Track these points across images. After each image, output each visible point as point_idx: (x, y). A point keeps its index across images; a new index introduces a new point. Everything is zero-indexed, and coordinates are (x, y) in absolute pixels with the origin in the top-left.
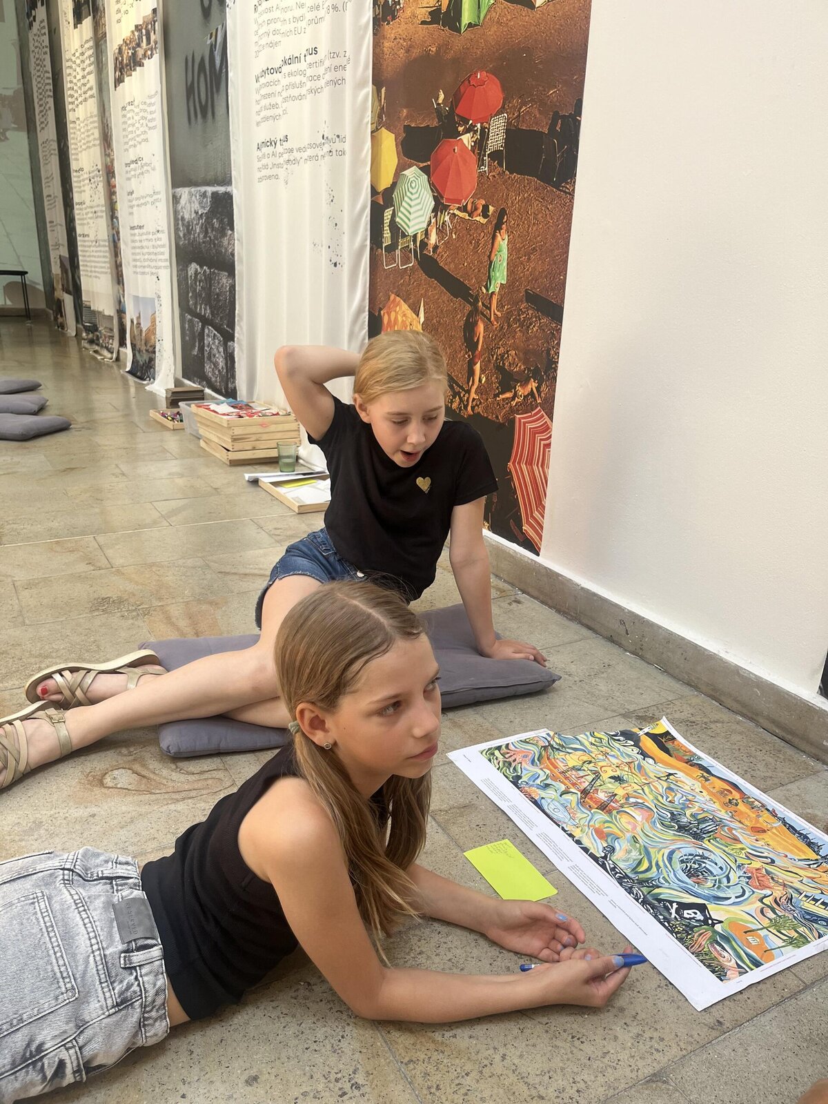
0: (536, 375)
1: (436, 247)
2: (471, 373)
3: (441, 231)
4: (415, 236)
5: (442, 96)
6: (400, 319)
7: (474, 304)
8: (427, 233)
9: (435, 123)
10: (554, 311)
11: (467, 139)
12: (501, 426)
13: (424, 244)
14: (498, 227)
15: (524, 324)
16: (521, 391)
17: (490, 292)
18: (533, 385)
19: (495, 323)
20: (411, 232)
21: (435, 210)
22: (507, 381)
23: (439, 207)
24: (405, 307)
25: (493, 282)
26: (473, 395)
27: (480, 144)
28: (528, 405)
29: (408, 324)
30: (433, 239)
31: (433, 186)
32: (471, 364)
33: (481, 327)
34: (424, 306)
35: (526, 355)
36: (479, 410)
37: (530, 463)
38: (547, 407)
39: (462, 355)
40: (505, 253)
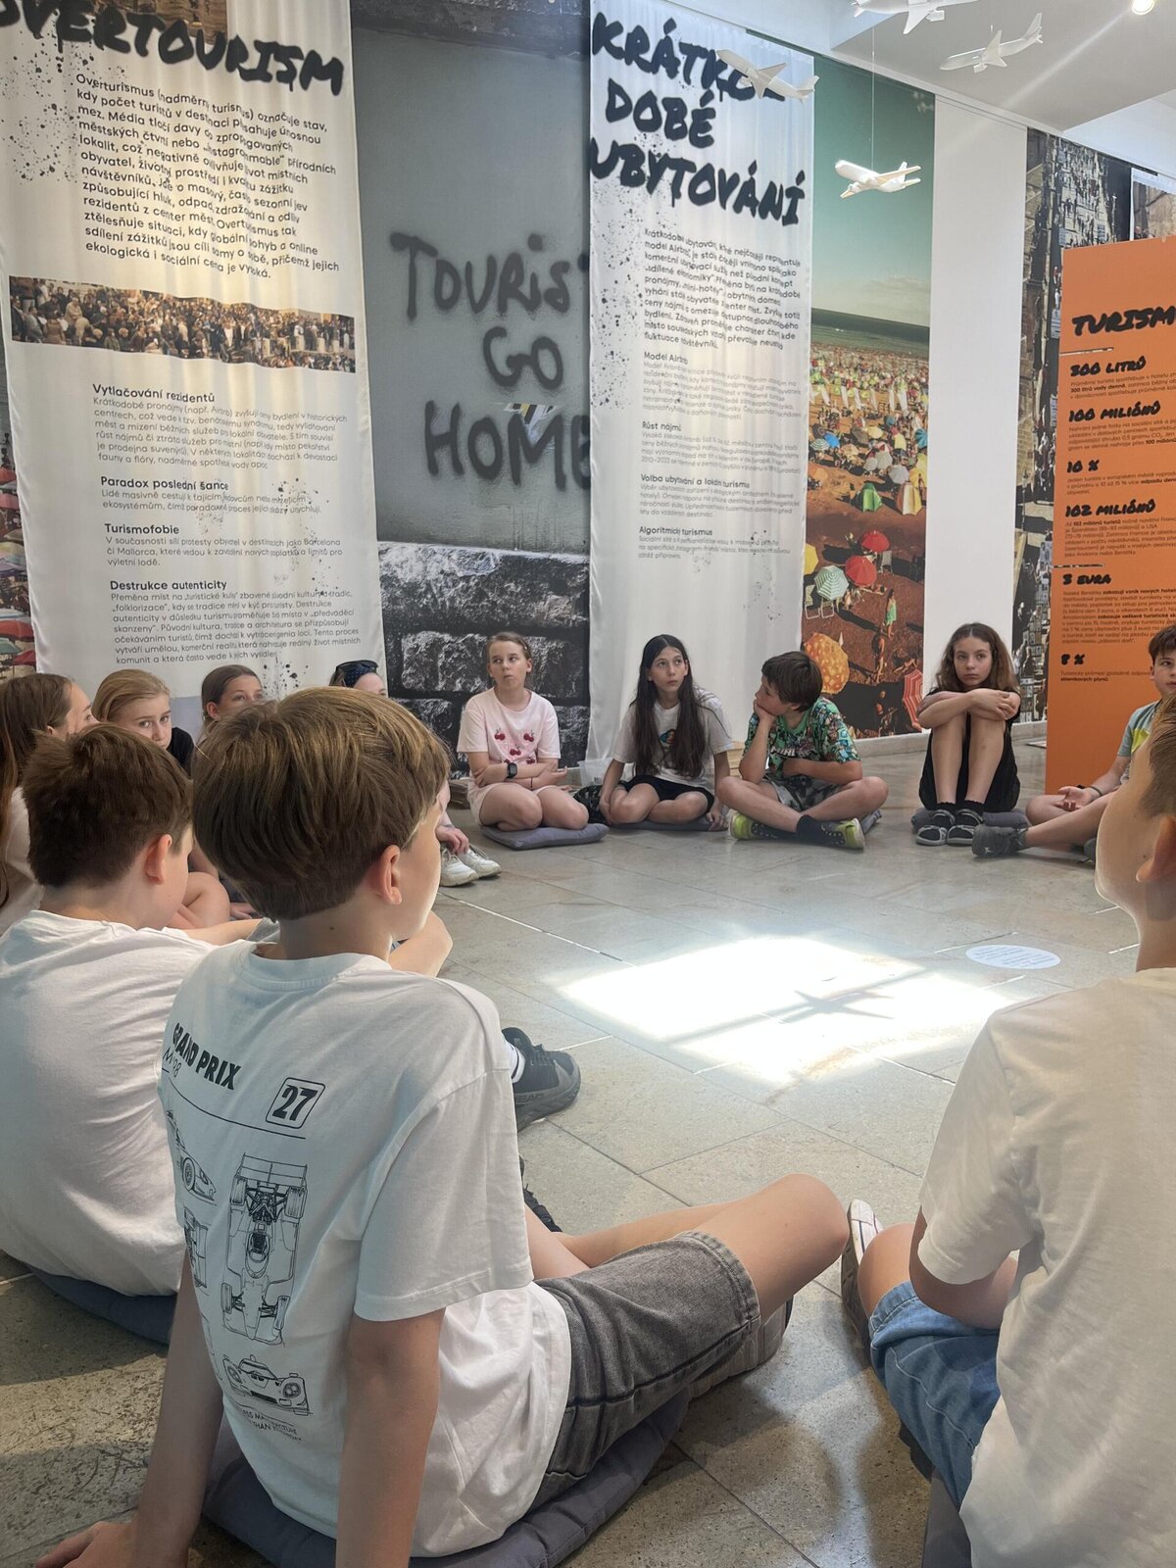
0: (914, 656)
1: (850, 606)
2: (878, 663)
3: (854, 598)
4: (835, 601)
5: (851, 536)
6: (823, 645)
7: (878, 631)
8: (844, 599)
9: (848, 547)
10: (921, 630)
11: (869, 557)
12: (897, 683)
13: (841, 605)
14: (890, 596)
15: (907, 637)
16: (907, 665)
17: (887, 625)
18: (913, 661)
19: (891, 638)
20: (832, 598)
21: (849, 588)
22: (899, 662)
23: (852, 586)
24: (827, 638)
25: (889, 621)
26: (880, 673)
27: (878, 561)
28: (911, 670)
29: (830, 648)
30: (849, 601)
31: (847, 577)
32: (878, 659)
33: (883, 641)
34: (843, 636)
35: (908, 649)
36: (884, 680)
37: (913, 694)
38: (921, 668)
39: (872, 657)
40: (894, 607)
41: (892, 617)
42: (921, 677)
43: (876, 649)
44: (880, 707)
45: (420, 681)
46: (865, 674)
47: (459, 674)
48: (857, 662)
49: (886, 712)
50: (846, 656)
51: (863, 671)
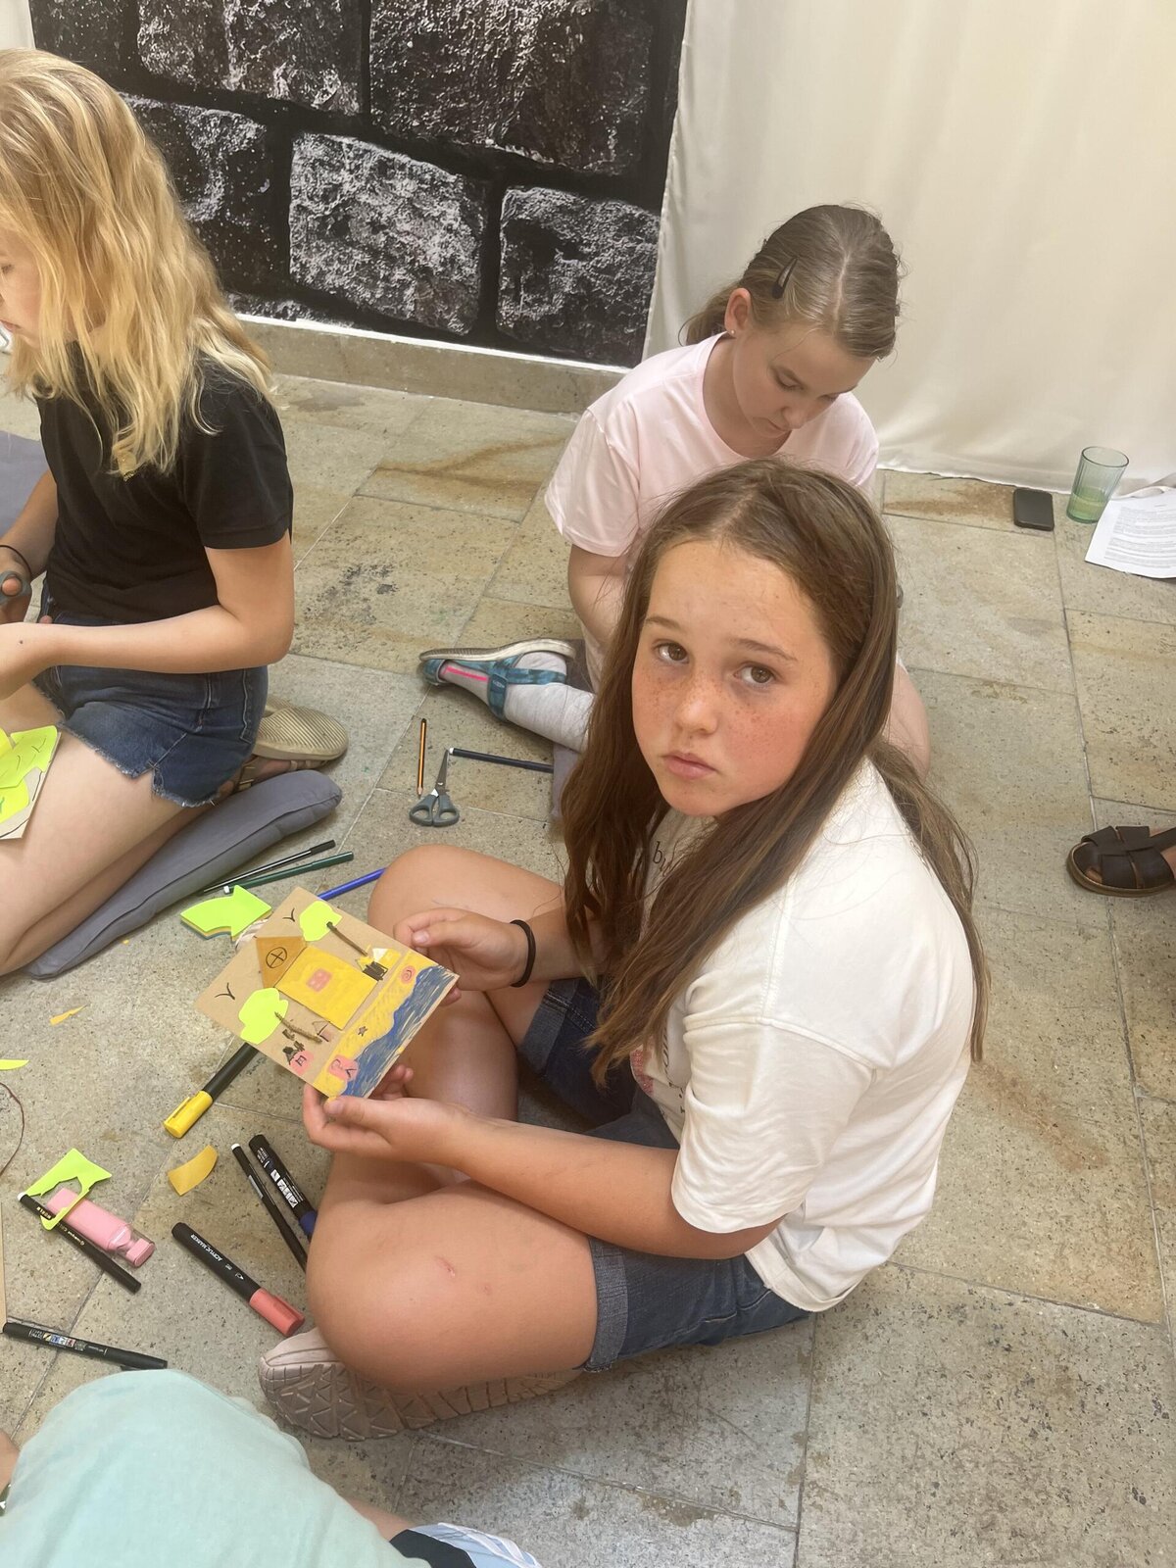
45: (183, 59)
47: (279, 54)
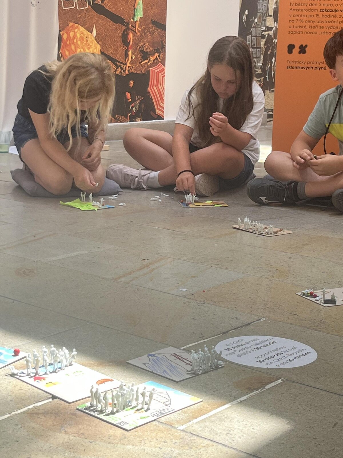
0: (158, 51)
2: (127, 55)
6: (78, 35)
7: (127, 26)
10: (163, 27)
12: (143, 75)
15: (152, 33)
16: (152, 58)
17: (135, 21)
18: (157, 55)
19: (138, 33)
22: (145, 55)
24: (82, 29)
25: (136, 17)
26: (128, 65)
28: (155, 63)
29: (85, 38)
32: (127, 51)
33: (131, 36)
34: (96, 28)
35: (153, 44)
36: (132, 71)
37: (157, 85)
38: (163, 62)
39: (122, 49)
40: (141, 5)
41: (139, 14)
42: (163, 70)
43: (126, 42)
44: (129, 95)
46: (116, 65)
48: (109, 53)
49: (133, 100)
50: (99, 47)
51: (114, 61)
